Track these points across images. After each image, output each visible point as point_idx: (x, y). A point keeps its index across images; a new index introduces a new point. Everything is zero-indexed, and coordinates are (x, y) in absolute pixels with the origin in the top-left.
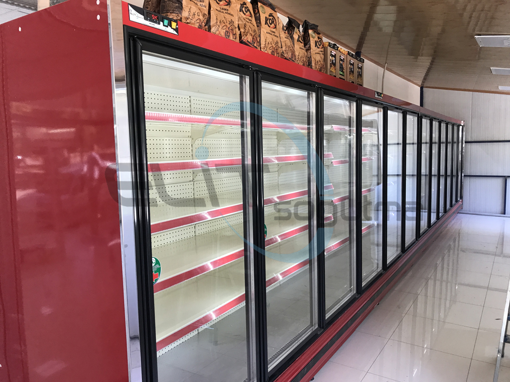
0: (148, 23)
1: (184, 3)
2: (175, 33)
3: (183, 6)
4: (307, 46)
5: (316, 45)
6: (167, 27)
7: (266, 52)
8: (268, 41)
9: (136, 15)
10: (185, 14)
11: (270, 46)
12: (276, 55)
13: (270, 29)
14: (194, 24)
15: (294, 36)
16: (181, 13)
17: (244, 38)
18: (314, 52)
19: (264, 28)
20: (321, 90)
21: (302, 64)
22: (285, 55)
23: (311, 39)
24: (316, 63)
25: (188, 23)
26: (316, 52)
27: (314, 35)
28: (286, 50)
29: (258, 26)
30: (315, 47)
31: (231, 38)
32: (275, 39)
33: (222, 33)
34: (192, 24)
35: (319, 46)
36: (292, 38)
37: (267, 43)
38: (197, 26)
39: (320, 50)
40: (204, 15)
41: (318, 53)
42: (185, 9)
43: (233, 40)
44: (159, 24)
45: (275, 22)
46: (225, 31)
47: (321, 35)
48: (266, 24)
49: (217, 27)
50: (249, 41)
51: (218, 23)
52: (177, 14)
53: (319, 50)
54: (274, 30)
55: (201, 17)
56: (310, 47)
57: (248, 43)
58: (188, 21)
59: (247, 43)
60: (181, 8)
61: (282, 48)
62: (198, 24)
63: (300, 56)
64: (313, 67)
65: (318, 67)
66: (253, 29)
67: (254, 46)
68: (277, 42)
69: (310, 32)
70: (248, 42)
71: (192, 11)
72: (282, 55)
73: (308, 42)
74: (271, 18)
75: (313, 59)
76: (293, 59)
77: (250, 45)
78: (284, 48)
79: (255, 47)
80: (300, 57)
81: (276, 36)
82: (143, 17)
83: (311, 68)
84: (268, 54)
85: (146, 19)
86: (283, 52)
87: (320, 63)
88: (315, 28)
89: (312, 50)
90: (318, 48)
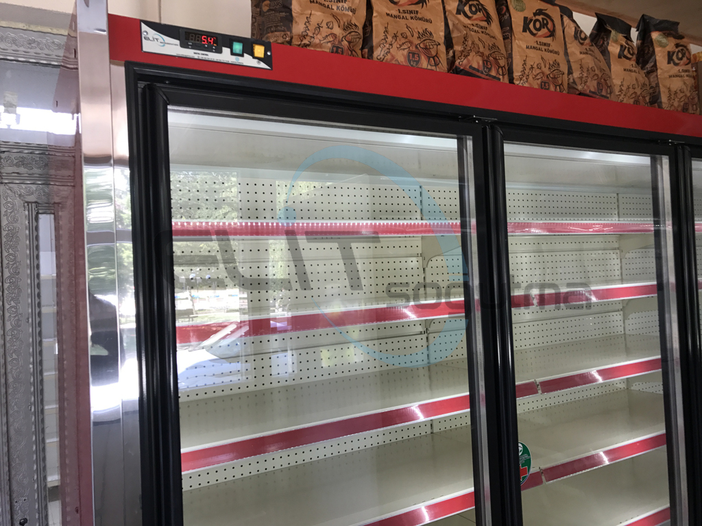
0: (189, 53)
1: (295, 7)
2: (263, 65)
3: (294, 14)
4: (649, 66)
5: (670, 60)
6: (242, 56)
7: (526, 85)
8: (529, 63)
9: (161, 40)
10: (298, 28)
11: (536, 71)
12: (552, 88)
13: (536, 39)
14: (320, 45)
15: (610, 48)
16: (290, 29)
17: (461, 63)
18: (666, 75)
19: (519, 39)
20: (683, 149)
21: (631, 101)
22: (580, 87)
23: (657, 49)
24: (672, 94)
25: (306, 45)
26: (672, 73)
27: (664, 40)
28: (581, 78)
29: (505, 38)
30: (669, 63)
31: (424, 64)
32: (550, 57)
33: (400, 56)
34: (316, 45)
35: (677, 61)
36: (605, 52)
37: (528, 67)
38: (328, 47)
39: (680, 68)
40: (348, 27)
41: (677, 76)
42: (297, 19)
43: (429, 67)
44: (220, 51)
45: (550, 26)
46: (405, 52)
47: (684, 40)
48: (524, 30)
49: (387, 46)
50: (475, 65)
51: (390, 39)
52: (283, 31)
53: (677, 68)
54: (548, 40)
55: (337, 31)
56: (655, 65)
57: (474, 72)
58: (306, 41)
59: (471, 71)
60: (289, 19)
61: (570, 72)
62: (329, 45)
63: (626, 84)
64: (664, 106)
65: (676, 104)
66: (489, 42)
67: (490, 76)
68: (556, 64)
69: (655, 35)
70: (474, 69)
71: (314, 20)
72: (571, 87)
73: (650, 57)
74: (540, 18)
75: (662, 89)
76: (604, 93)
77: (479, 74)
78: (576, 75)
79: (494, 77)
80: (624, 88)
81: (551, 52)
82: (178, 42)
83: (660, 106)
84: (531, 89)
85: (183, 45)
86: (574, 82)
87: (682, 95)
88: (669, 29)
89: (659, 71)
90: (676, 64)
